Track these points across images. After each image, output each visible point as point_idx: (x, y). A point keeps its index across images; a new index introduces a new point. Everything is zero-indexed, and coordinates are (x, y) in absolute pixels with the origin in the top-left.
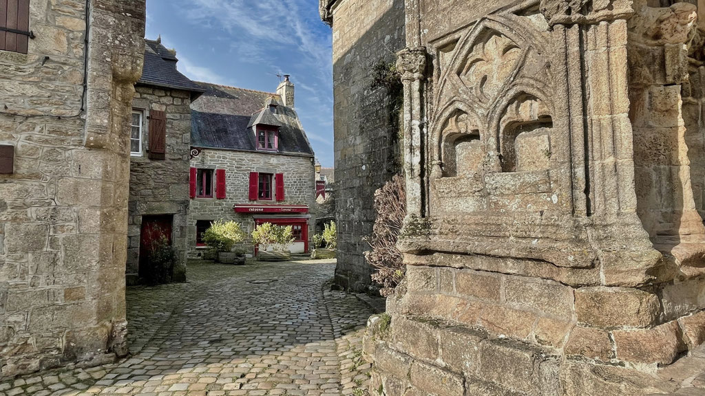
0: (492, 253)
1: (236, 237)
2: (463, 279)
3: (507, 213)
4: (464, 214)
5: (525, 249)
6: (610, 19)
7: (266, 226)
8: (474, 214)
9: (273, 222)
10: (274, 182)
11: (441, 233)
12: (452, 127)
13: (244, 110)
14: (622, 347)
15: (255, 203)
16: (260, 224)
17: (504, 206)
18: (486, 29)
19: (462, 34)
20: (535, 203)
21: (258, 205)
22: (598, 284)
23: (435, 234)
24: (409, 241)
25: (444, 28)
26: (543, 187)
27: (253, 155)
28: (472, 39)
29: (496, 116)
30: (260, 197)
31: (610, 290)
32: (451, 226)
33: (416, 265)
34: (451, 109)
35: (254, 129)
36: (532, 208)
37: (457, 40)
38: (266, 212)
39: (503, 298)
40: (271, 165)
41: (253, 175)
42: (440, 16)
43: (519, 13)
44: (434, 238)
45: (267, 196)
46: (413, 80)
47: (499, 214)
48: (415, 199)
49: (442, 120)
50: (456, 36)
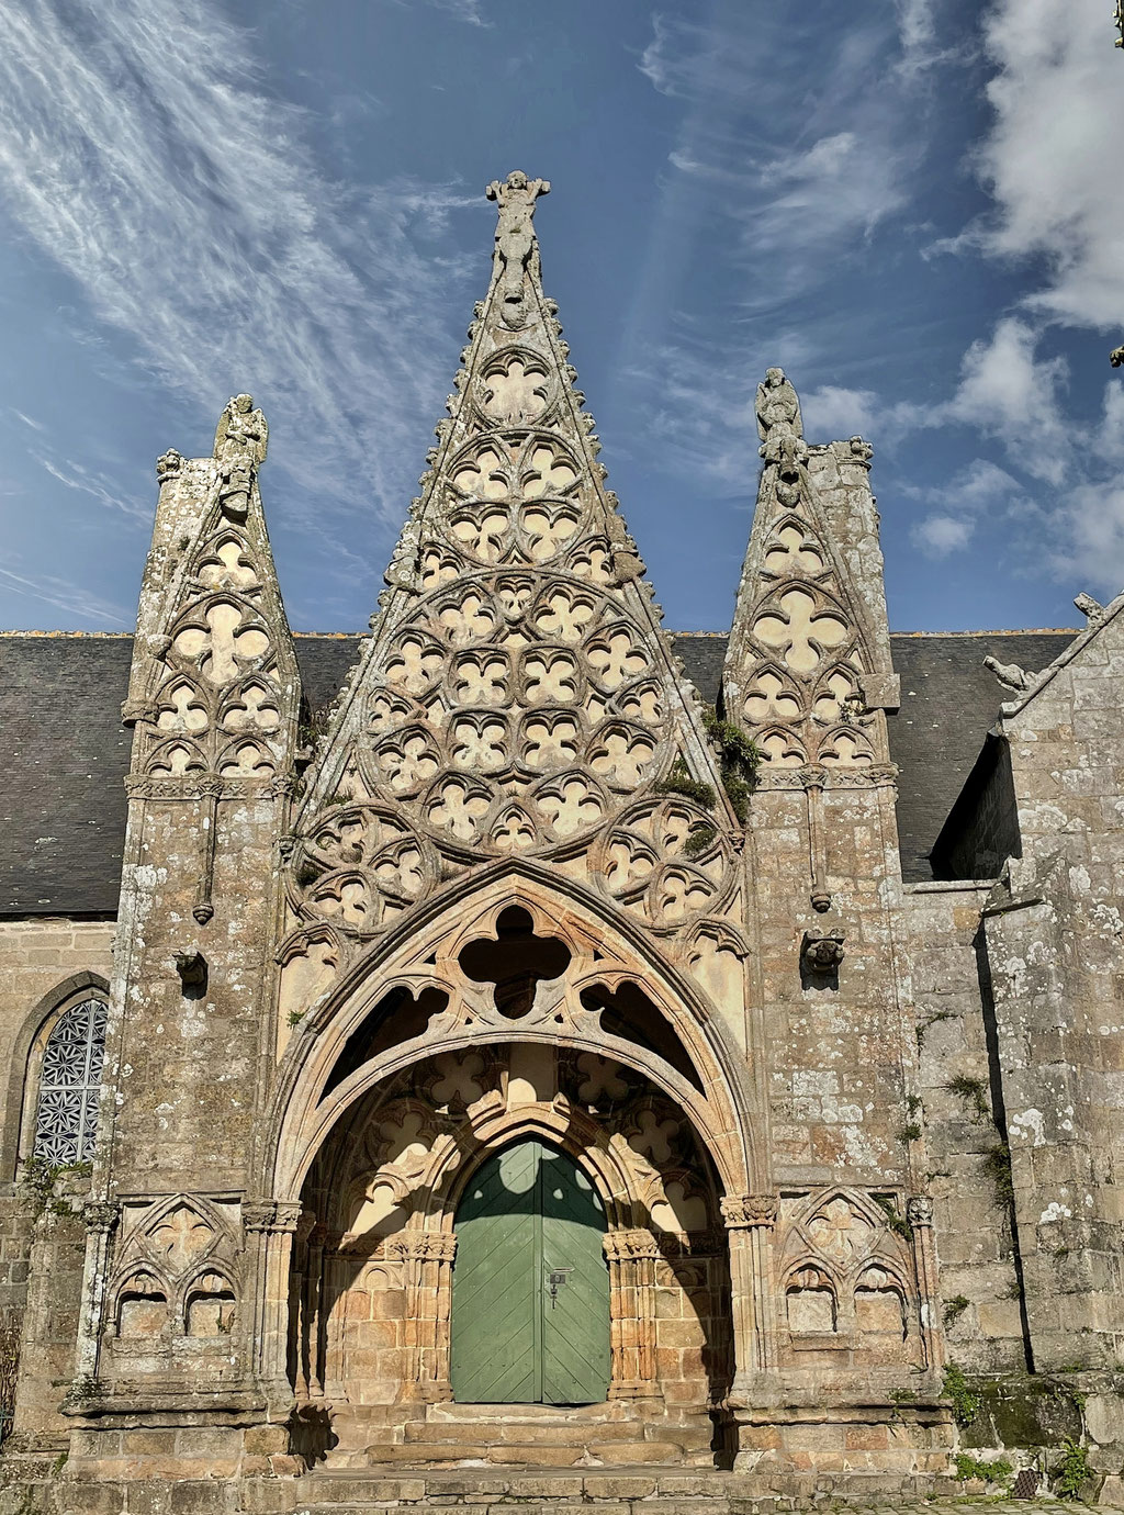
0: (179, 1408)
2: (132, 1440)
3: (189, 1373)
4: (142, 1374)
5: (209, 1402)
6: (284, 1232)
8: (154, 1374)
11: (115, 1394)
12: (132, 1285)
14: (276, 1466)
17: (187, 1366)
18: (182, 1202)
19: (158, 1199)
20: (216, 1364)
22: (265, 1423)
23: (108, 1395)
24: (85, 1402)
25: (139, 1187)
26: (225, 1351)
28: (168, 1208)
29: (186, 1285)
31: (271, 1427)
32: (127, 1387)
33: (85, 1429)
34: (136, 1269)
36: (212, 1367)
37: (151, 1203)
39: (177, 1451)
42: (135, 1175)
43: (213, 1200)
44: (106, 1400)
46: (102, 1232)
47: (181, 1374)
48: (89, 1358)
49: (124, 1277)
50: (151, 1200)
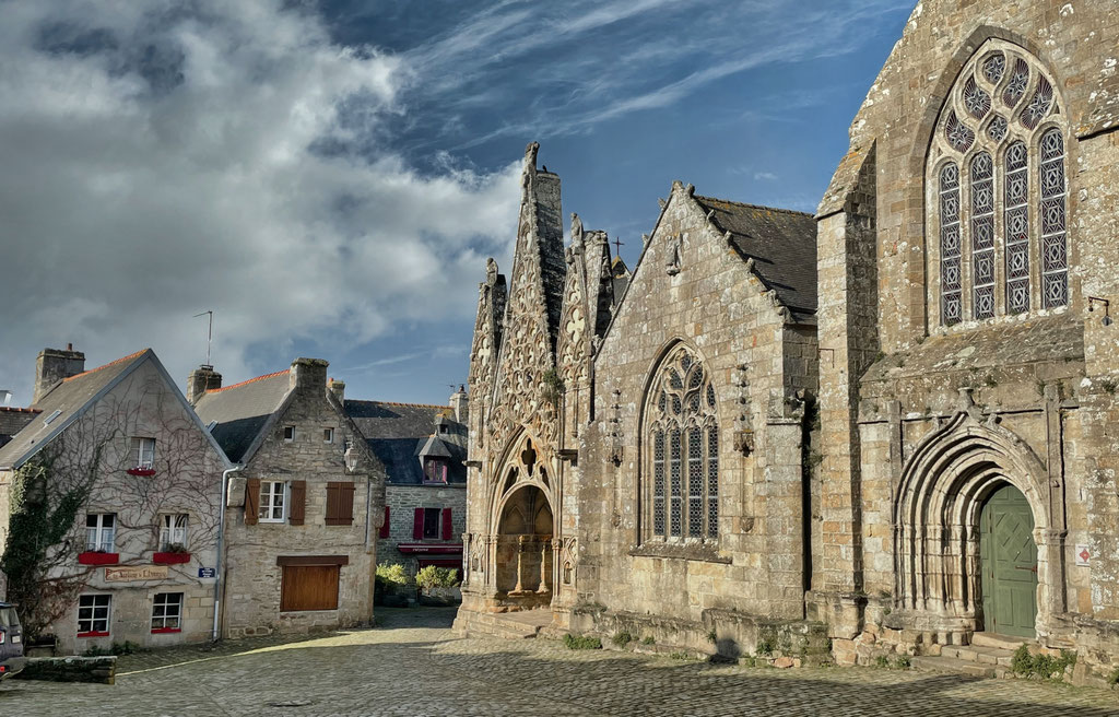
1: (401, 580)
7: (430, 569)
9: (437, 564)
10: (441, 518)
13: (411, 432)
15: (420, 542)
16: (425, 566)
21: (422, 545)
27: (419, 489)
30: (426, 536)
35: (422, 460)
38: (431, 552)
40: (439, 499)
41: (418, 512)
45: (434, 534)
